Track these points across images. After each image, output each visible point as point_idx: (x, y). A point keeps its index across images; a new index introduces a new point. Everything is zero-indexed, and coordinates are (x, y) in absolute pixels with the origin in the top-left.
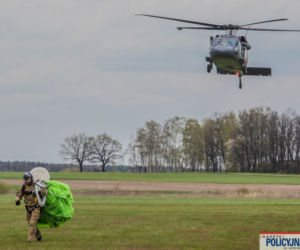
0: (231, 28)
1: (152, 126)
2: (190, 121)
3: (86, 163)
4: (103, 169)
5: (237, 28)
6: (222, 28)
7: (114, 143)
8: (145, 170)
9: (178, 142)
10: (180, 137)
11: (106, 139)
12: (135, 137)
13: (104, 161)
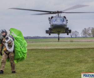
0: (58, 12)
1: (85, 29)
2: (92, 28)
3: (72, 36)
4: (76, 37)
5: (61, 12)
6: (54, 13)
7: (78, 32)
8: (84, 37)
9: (90, 32)
10: (91, 31)
11: (76, 32)
12: (82, 31)
13: (76, 36)
